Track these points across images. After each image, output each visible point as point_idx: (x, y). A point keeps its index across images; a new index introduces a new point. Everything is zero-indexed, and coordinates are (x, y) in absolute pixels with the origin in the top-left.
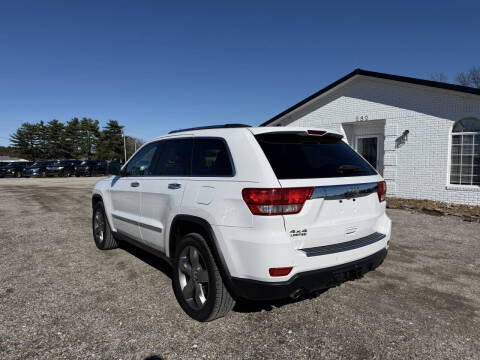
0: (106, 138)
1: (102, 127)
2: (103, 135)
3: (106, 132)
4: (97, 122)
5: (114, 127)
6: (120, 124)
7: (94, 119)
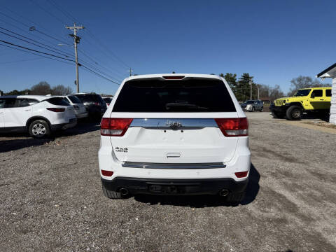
0: (240, 86)
1: (238, 79)
2: (238, 84)
3: (240, 82)
4: (235, 75)
5: (246, 77)
6: (250, 76)
7: (233, 74)
